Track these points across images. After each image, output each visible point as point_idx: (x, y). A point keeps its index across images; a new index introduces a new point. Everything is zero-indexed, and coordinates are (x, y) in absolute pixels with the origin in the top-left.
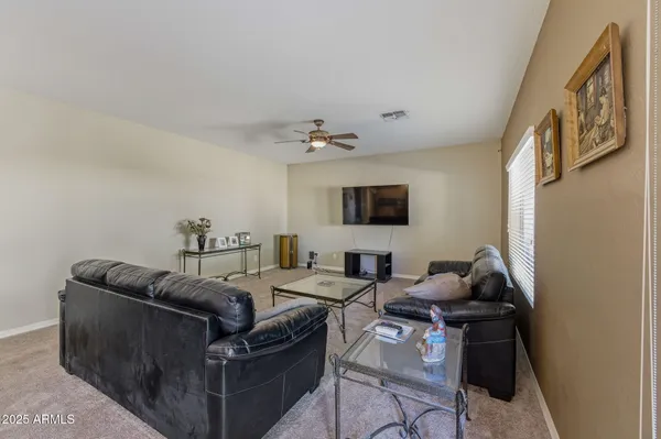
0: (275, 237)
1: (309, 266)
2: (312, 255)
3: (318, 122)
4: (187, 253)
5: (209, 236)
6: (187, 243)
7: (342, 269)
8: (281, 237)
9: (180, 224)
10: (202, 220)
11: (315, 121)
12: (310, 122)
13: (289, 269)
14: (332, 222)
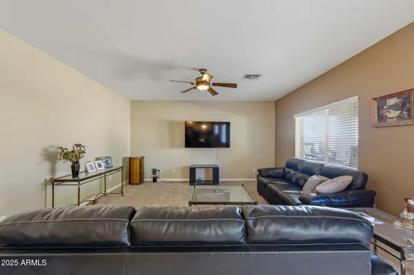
0: (124, 159)
1: (155, 180)
2: (154, 171)
3: (203, 71)
4: (55, 182)
5: (81, 162)
6: (53, 170)
7: (188, 180)
8: (130, 159)
9: (45, 150)
10: (78, 145)
11: (200, 70)
12: (196, 69)
13: (139, 184)
14: (172, 146)
